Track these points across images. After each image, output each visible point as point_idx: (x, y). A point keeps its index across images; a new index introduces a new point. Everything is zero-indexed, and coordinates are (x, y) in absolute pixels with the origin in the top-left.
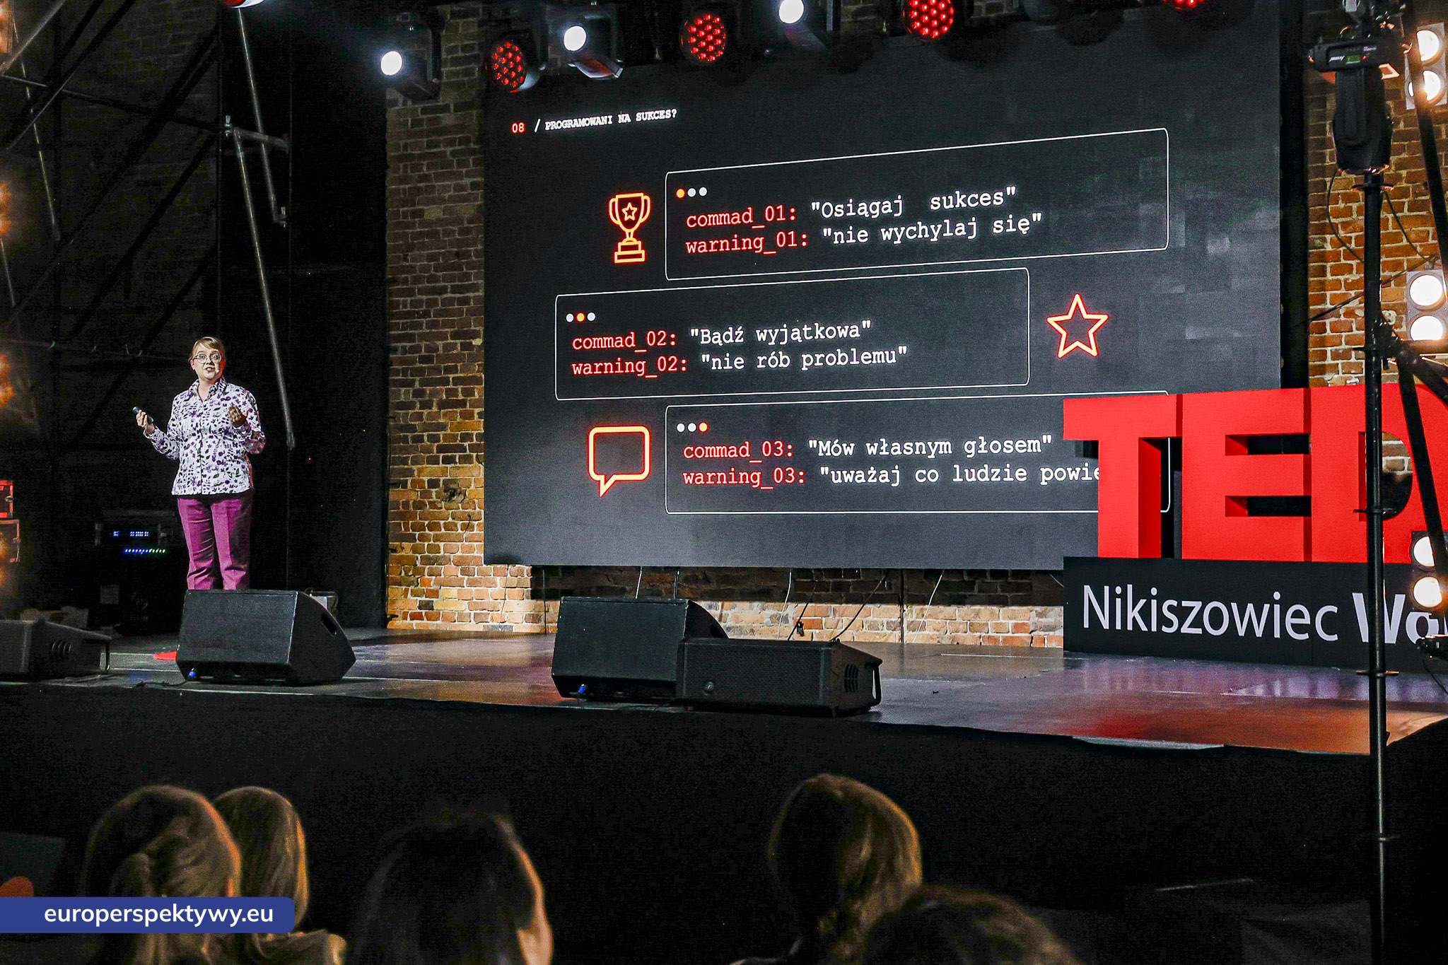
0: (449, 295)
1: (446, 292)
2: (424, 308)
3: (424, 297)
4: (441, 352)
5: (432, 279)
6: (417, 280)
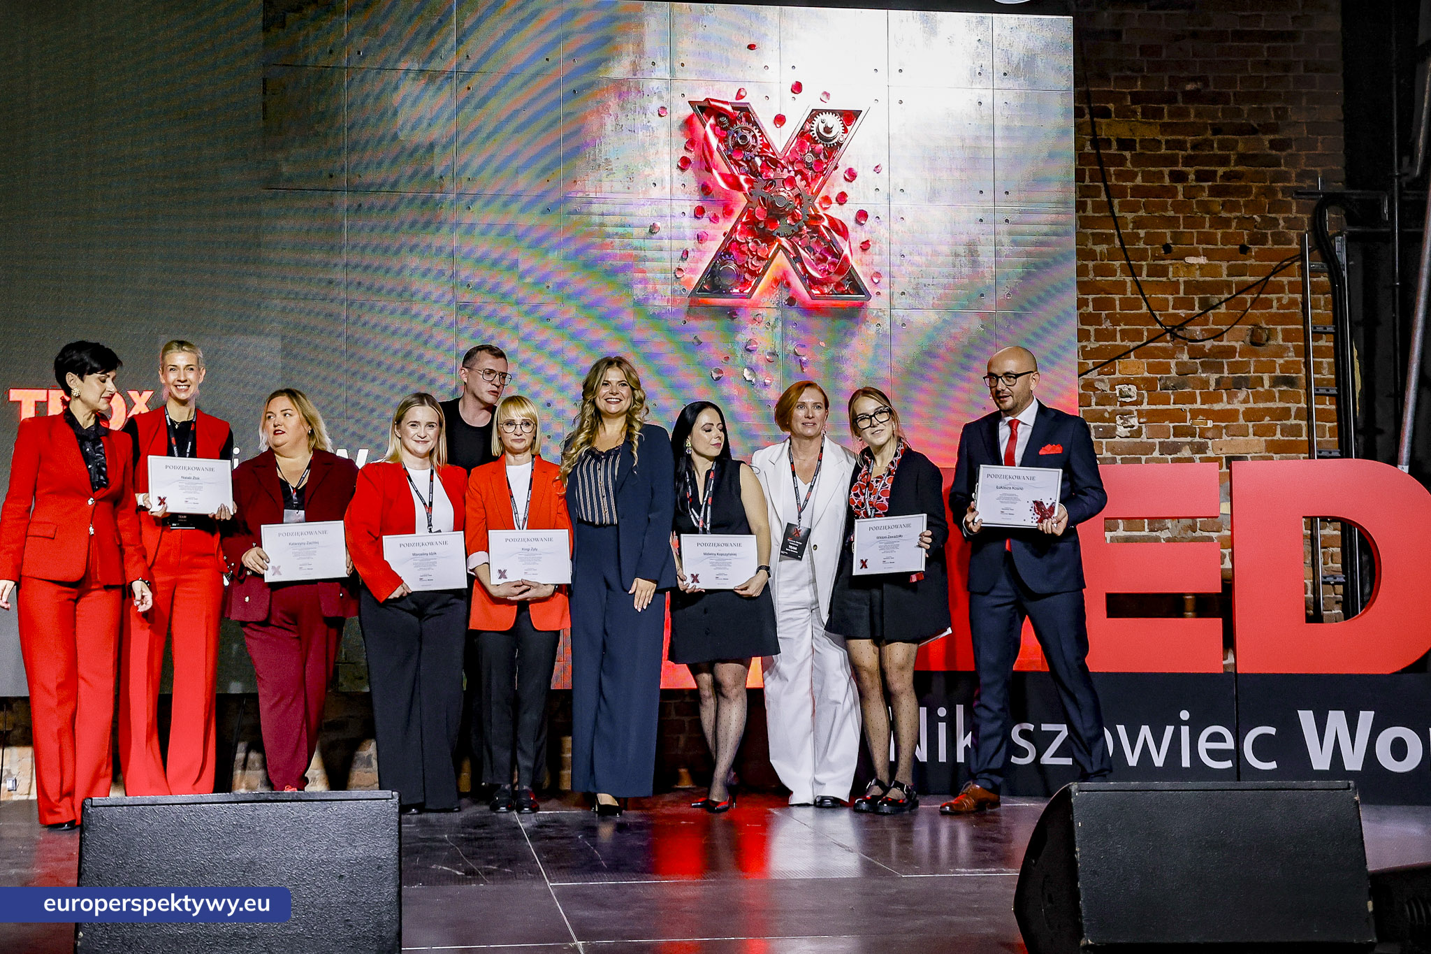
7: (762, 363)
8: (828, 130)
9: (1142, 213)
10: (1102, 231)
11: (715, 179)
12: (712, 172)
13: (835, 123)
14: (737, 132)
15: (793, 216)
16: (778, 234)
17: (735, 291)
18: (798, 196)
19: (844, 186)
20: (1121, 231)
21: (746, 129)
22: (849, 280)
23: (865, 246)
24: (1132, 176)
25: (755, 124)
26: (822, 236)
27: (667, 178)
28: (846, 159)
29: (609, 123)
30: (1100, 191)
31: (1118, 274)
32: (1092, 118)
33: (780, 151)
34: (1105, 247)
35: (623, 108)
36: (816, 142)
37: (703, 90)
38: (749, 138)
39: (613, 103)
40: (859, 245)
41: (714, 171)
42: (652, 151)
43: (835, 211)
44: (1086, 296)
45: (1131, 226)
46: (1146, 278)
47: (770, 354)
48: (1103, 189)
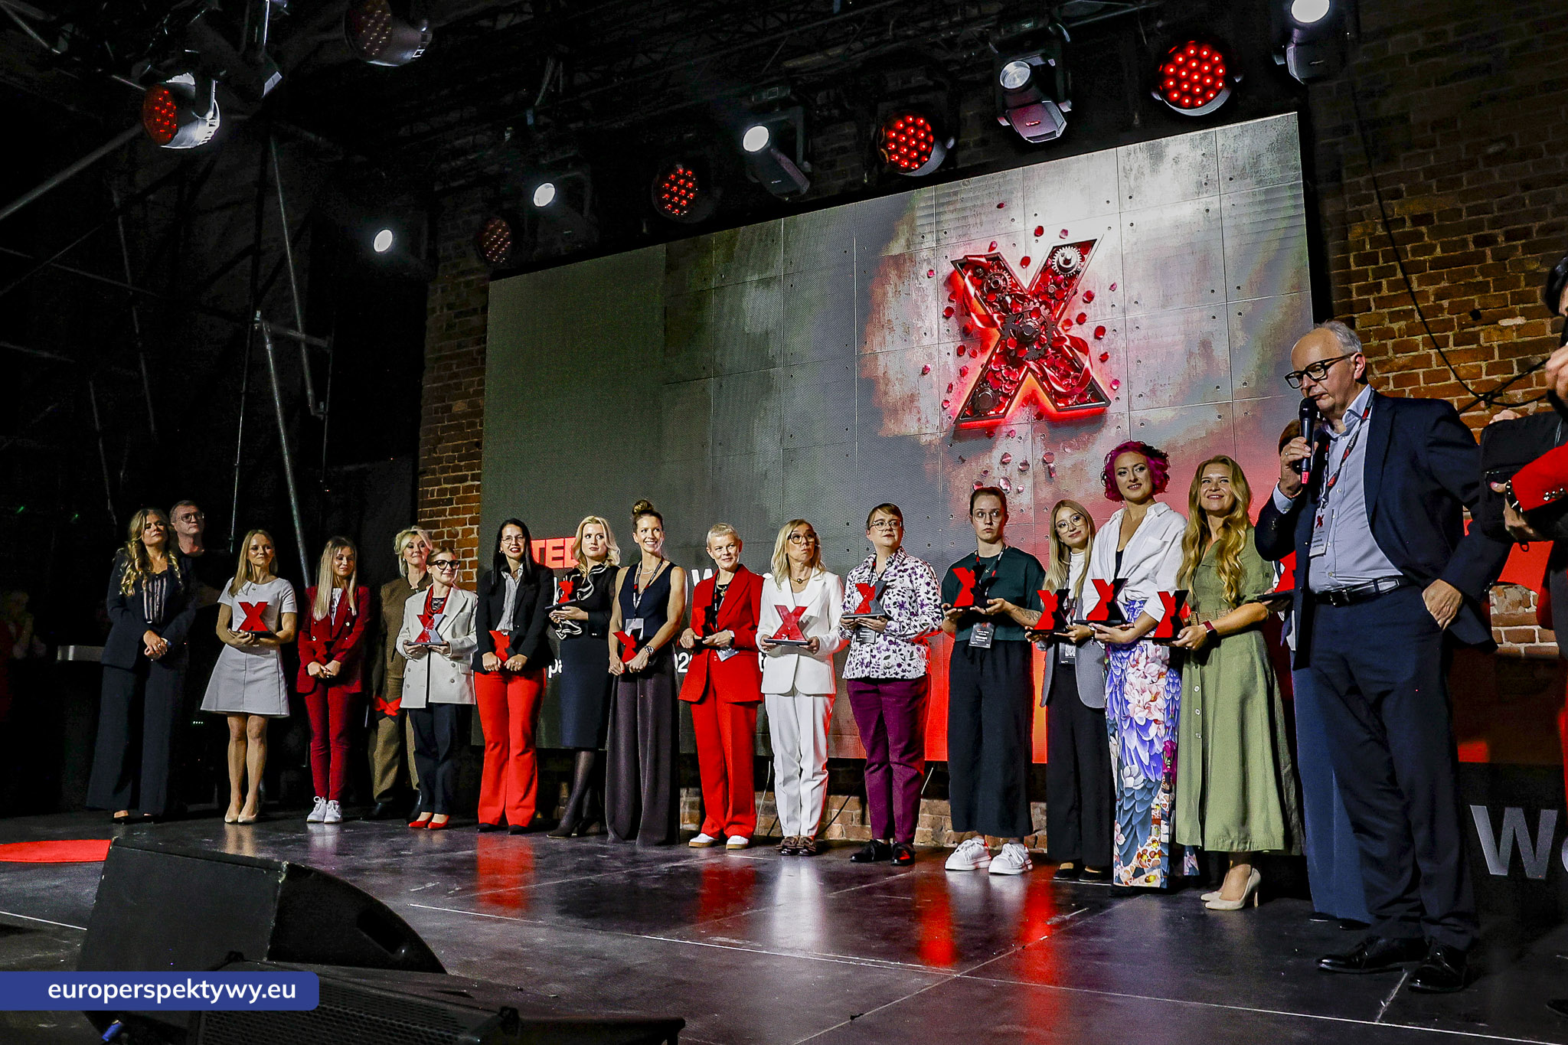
0: (470, 483)
1: (467, 480)
2: (448, 496)
3: (449, 486)
4: (460, 537)
5: (458, 468)
6: (444, 470)
7: (1016, 475)
8: (1067, 262)
9: (1444, 284)
10: (1401, 308)
11: (973, 321)
12: (971, 316)
13: (1073, 255)
14: (991, 279)
15: (1039, 340)
16: (1027, 359)
17: (992, 413)
18: (1042, 324)
19: (1082, 308)
20: (1420, 306)
21: (997, 274)
22: (1090, 391)
23: (1104, 358)
24: (1430, 249)
25: (1005, 269)
26: (1065, 355)
27: (936, 327)
28: (1083, 286)
29: (890, 289)
30: (1396, 270)
31: (1421, 348)
32: (1380, 201)
33: (1026, 287)
34: (1403, 324)
35: (900, 277)
36: (1057, 274)
37: (962, 249)
38: (1001, 282)
39: (893, 274)
40: (1098, 357)
41: (973, 315)
42: (923, 308)
43: (1076, 331)
44: (1385, 375)
45: (1432, 298)
46: (1453, 348)
47: (1021, 464)
48: (1398, 267)
